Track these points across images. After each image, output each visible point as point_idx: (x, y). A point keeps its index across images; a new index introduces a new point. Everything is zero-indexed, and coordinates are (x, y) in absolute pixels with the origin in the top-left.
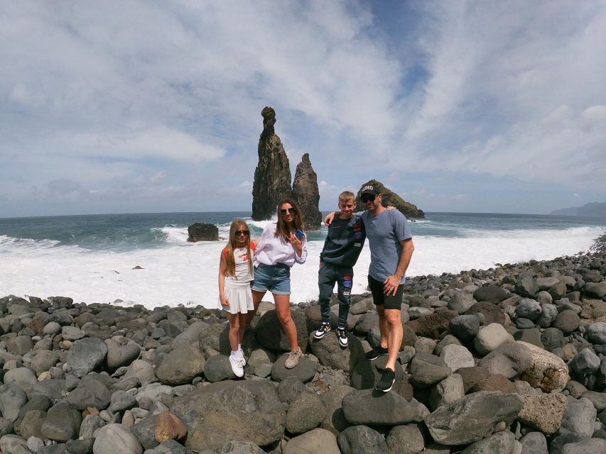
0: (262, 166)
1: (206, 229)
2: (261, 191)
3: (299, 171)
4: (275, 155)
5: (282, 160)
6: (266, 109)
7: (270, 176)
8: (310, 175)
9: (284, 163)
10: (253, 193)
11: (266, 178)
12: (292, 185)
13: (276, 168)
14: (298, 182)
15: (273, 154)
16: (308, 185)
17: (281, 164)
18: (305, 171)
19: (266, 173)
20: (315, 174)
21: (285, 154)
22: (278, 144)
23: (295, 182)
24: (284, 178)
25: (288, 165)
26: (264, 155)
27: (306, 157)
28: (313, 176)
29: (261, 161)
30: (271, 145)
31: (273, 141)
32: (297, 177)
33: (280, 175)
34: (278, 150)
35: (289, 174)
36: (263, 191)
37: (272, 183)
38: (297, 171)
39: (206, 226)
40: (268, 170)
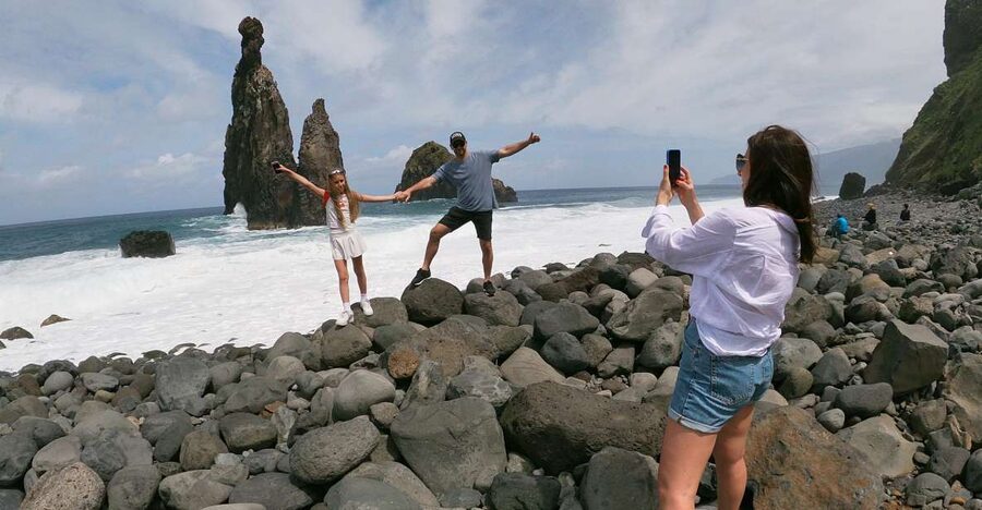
0: (240, 122)
1: (154, 240)
2: (240, 167)
3: (308, 130)
4: (262, 103)
5: (275, 111)
6: (247, 20)
7: (255, 141)
8: (327, 136)
9: (280, 117)
10: (225, 173)
11: (247, 144)
12: (295, 154)
13: (267, 125)
14: (308, 148)
15: (259, 101)
16: (324, 153)
17: (274, 118)
18: (319, 130)
19: (248, 135)
20: (336, 134)
21: (281, 102)
22: (268, 83)
23: (302, 148)
24: (281, 143)
25: (286, 119)
26: (242, 102)
27: (319, 105)
28: (332, 137)
29: (237, 114)
30: (256, 85)
31: (259, 78)
32: (304, 140)
33: (273, 137)
34: (268, 93)
35: (288, 136)
36: (244, 168)
37: (258, 153)
38: (304, 130)
39: (152, 235)
40: (251, 129)
